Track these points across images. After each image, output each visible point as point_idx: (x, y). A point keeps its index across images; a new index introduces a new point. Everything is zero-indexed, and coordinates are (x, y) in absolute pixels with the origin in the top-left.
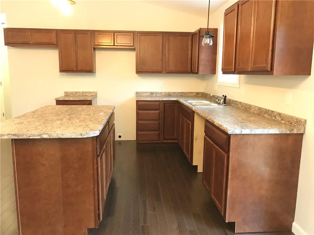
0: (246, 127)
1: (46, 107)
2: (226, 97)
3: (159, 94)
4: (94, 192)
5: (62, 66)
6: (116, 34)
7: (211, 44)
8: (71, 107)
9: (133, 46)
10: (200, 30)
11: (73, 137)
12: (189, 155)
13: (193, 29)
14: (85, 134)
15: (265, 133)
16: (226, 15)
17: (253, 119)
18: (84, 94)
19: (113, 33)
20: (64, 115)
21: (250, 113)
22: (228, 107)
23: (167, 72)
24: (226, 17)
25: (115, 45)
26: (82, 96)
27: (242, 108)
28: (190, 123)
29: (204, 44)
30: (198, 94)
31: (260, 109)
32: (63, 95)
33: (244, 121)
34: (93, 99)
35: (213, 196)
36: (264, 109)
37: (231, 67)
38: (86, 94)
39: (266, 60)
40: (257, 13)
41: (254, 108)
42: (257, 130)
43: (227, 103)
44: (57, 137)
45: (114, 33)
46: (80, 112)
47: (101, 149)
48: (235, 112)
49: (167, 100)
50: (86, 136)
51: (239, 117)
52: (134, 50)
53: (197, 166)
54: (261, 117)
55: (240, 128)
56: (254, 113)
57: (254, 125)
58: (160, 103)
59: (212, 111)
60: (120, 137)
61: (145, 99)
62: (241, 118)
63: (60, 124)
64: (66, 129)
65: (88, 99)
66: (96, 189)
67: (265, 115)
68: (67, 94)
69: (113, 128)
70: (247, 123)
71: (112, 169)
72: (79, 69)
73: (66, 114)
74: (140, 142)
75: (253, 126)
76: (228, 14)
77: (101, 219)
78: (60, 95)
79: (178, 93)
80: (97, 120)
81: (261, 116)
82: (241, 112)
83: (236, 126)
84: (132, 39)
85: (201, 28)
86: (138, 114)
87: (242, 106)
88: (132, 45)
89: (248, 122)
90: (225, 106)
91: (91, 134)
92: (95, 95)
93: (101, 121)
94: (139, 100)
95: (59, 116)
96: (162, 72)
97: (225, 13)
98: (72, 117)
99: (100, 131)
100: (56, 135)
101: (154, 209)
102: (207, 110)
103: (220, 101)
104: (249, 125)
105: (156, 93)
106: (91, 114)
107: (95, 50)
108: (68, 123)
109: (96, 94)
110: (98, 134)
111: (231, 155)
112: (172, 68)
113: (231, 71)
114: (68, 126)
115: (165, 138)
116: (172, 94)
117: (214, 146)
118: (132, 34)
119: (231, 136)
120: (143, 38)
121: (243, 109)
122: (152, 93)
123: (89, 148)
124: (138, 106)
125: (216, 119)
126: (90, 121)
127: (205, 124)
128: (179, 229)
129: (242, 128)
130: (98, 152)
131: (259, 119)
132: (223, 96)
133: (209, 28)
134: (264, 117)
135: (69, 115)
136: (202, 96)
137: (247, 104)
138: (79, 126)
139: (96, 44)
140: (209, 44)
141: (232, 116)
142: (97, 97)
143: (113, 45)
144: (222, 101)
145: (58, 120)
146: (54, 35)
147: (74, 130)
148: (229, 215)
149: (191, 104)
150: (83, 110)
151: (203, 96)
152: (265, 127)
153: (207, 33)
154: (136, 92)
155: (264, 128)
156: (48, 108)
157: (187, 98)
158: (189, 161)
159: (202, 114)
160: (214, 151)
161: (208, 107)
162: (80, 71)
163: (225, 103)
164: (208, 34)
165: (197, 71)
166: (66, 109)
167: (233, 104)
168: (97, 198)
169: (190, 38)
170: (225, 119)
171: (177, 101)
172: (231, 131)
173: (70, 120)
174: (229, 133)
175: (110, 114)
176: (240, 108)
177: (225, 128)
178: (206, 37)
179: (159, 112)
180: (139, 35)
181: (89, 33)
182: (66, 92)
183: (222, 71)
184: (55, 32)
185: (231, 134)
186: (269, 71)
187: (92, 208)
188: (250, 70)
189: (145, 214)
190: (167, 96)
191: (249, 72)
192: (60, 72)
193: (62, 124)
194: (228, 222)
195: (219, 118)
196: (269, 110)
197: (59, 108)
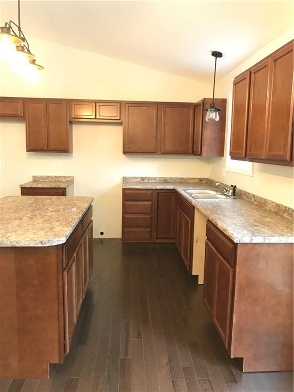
0: (258, 233)
1: (4, 198)
2: (235, 187)
3: (152, 180)
4: (59, 316)
5: (29, 143)
6: (98, 104)
7: (217, 119)
8: (36, 199)
9: (120, 120)
10: (204, 101)
11: (31, 245)
12: (187, 261)
13: (195, 99)
14: (46, 241)
15: (283, 242)
16: (235, 84)
17: (268, 220)
18: (57, 180)
19: (94, 103)
20: (26, 211)
21: (266, 211)
22: (237, 200)
23: (162, 153)
24: (235, 87)
25: (97, 118)
26: (55, 181)
27: (256, 203)
28: (190, 221)
29: (209, 120)
30: (201, 180)
31: (278, 206)
32: (31, 180)
33: (256, 224)
34: (68, 186)
35: (215, 320)
36: (283, 206)
37: (241, 152)
38: (60, 179)
39: (285, 147)
40: (274, 85)
41: (271, 204)
42: (273, 238)
43: (237, 195)
44: (10, 246)
45: (96, 103)
46: (47, 207)
47: (68, 260)
48: (246, 209)
49: (161, 188)
50: (48, 245)
51: (250, 217)
52: (121, 124)
53: (198, 276)
54: (279, 217)
55: (250, 235)
56: (270, 210)
57: (269, 230)
58: (152, 192)
59: (216, 208)
60: (102, 233)
61: (134, 187)
62: (253, 218)
63: (18, 225)
64: (23, 233)
65: (62, 187)
66: (61, 313)
67: (285, 215)
68: (35, 179)
69: (90, 226)
70: (260, 227)
71: (88, 280)
72: (51, 147)
73: (28, 210)
74: (127, 242)
75: (267, 231)
76: (237, 83)
77: (68, 351)
78: (27, 180)
79: (176, 178)
80: (66, 219)
81: (280, 215)
82: (254, 209)
83: (246, 232)
84: (119, 111)
85: (205, 99)
86: (124, 205)
87: (255, 201)
88: (119, 118)
89: (262, 226)
90: (234, 198)
91: (54, 241)
92: (71, 181)
93: (71, 222)
94: (126, 188)
95: (18, 212)
96: (155, 153)
97: (234, 82)
98: (35, 215)
99: (68, 237)
100: (9, 243)
101: (139, 335)
102: (210, 206)
103: (228, 192)
104: (263, 230)
105: (149, 178)
106: (61, 210)
107: (72, 124)
108: (29, 225)
109: (73, 179)
110: (65, 242)
111: (237, 270)
112: (168, 147)
113: (241, 156)
114: (27, 229)
115: (158, 237)
116: (169, 180)
117: (217, 255)
118: (118, 105)
119: (239, 246)
120: (131, 109)
121: (257, 205)
122: (143, 179)
123: (53, 259)
124: (125, 196)
125: (220, 220)
126: (57, 222)
127: (207, 225)
128: (170, 364)
129: (253, 234)
130: (65, 265)
131: (276, 220)
132: (232, 186)
133: (215, 98)
134: (283, 217)
135: (32, 211)
136: (206, 183)
137: (262, 198)
138: (41, 229)
139: (73, 117)
140: (214, 119)
141: (242, 215)
142: (73, 183)
143: (94, 118)
144: (231, 191)
145: (16, 219)
146: (20, 104)
147: (33, 236)
148: (235, 348)
149: (191, 195)
150: (51, 204)
151: (208, 183)
152: (282, 233)
153: (212, 106)
154: (123, 177)
155: (282, 235)
156: (7, 200)
157: (188, 186)
158: (188, 269)
159: (203, 211)
160: (218, 262)
161: (212, 200)
162: (53, 150)
163: (234, 195)
164: (214, 107)
165: (199, 153)
166: (30, 202)
167: (244, 197)
168: (62, 323)
169: (192, 110)
170: (231, 220)
171: (174, 189)
172: (238, 239)
173: (32, 219)
174: (235, 242)
175: (84, 210)
176: (253, 203)
177: (230, 234)
178: (211, 111)
179: (152, 204)
180: (127, 105)
181: (64, 103)
182: (35, 176)
183: (230, 155)
184: (21, 101)
185: (237, 243)
186: (288, 161)
187: (56, 337)
188: (264, 158)
189: (127, 342)
190: (162, 183)
191: (263, 159)
192: (27, 151)
193: (20, 226)
194: (234, 358)
195: (225, 219)
196: (289, 208)
197: (21, 200)
